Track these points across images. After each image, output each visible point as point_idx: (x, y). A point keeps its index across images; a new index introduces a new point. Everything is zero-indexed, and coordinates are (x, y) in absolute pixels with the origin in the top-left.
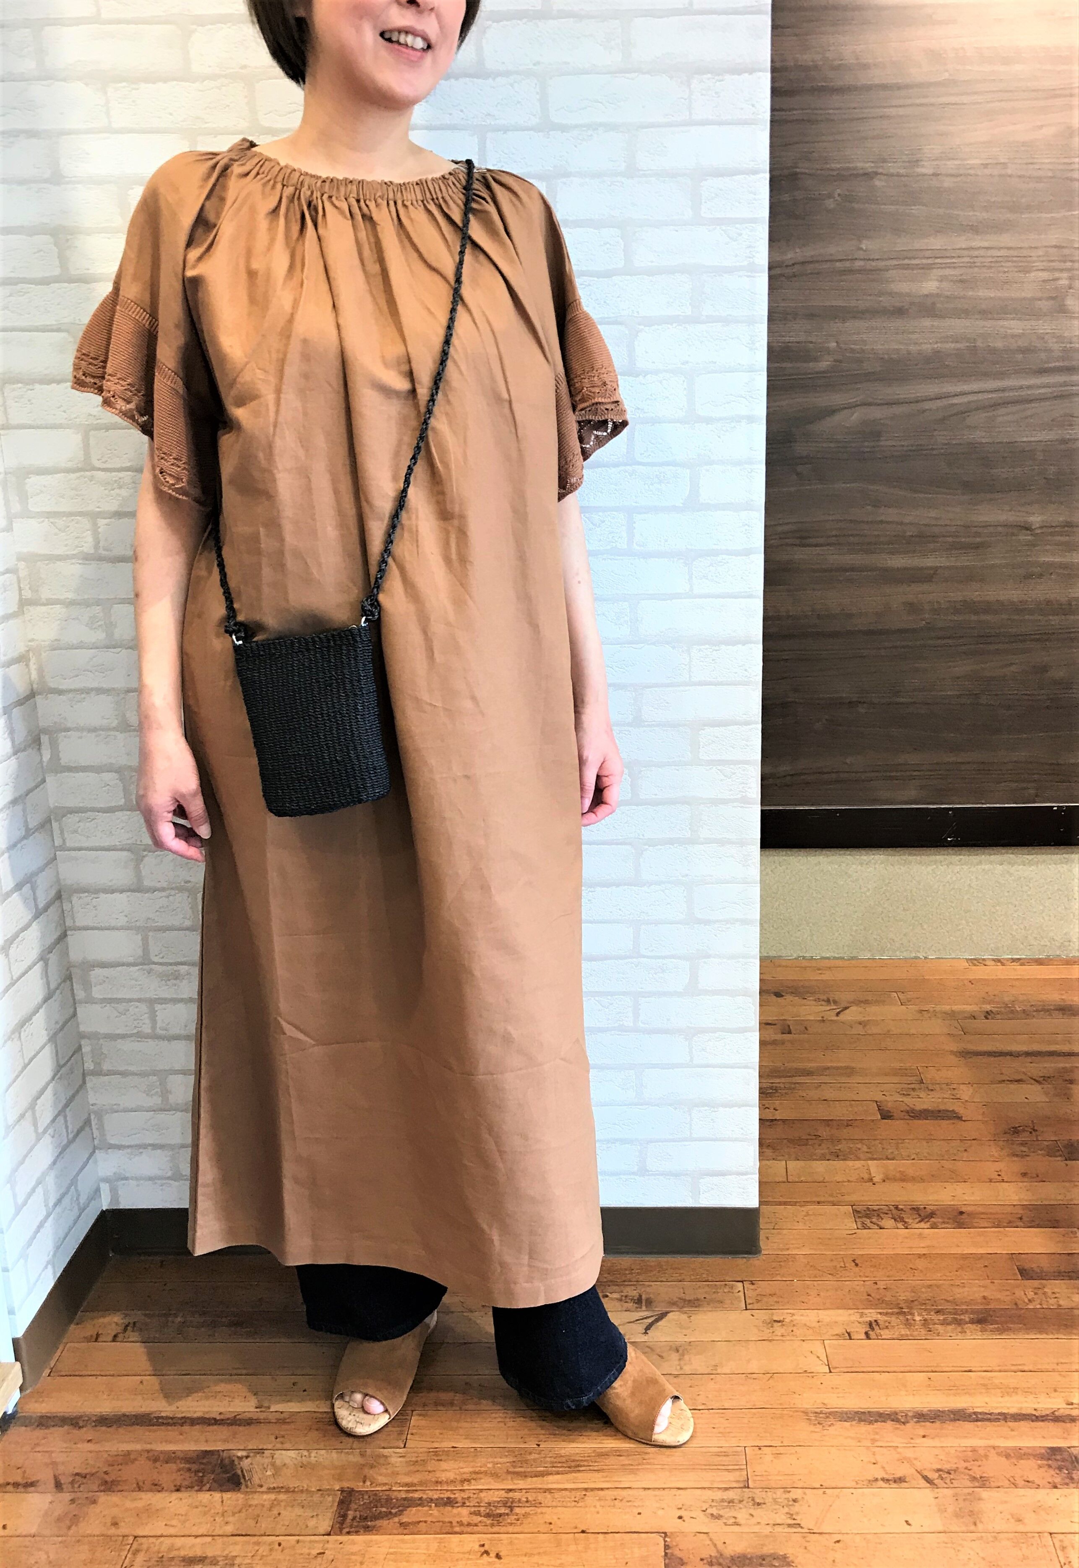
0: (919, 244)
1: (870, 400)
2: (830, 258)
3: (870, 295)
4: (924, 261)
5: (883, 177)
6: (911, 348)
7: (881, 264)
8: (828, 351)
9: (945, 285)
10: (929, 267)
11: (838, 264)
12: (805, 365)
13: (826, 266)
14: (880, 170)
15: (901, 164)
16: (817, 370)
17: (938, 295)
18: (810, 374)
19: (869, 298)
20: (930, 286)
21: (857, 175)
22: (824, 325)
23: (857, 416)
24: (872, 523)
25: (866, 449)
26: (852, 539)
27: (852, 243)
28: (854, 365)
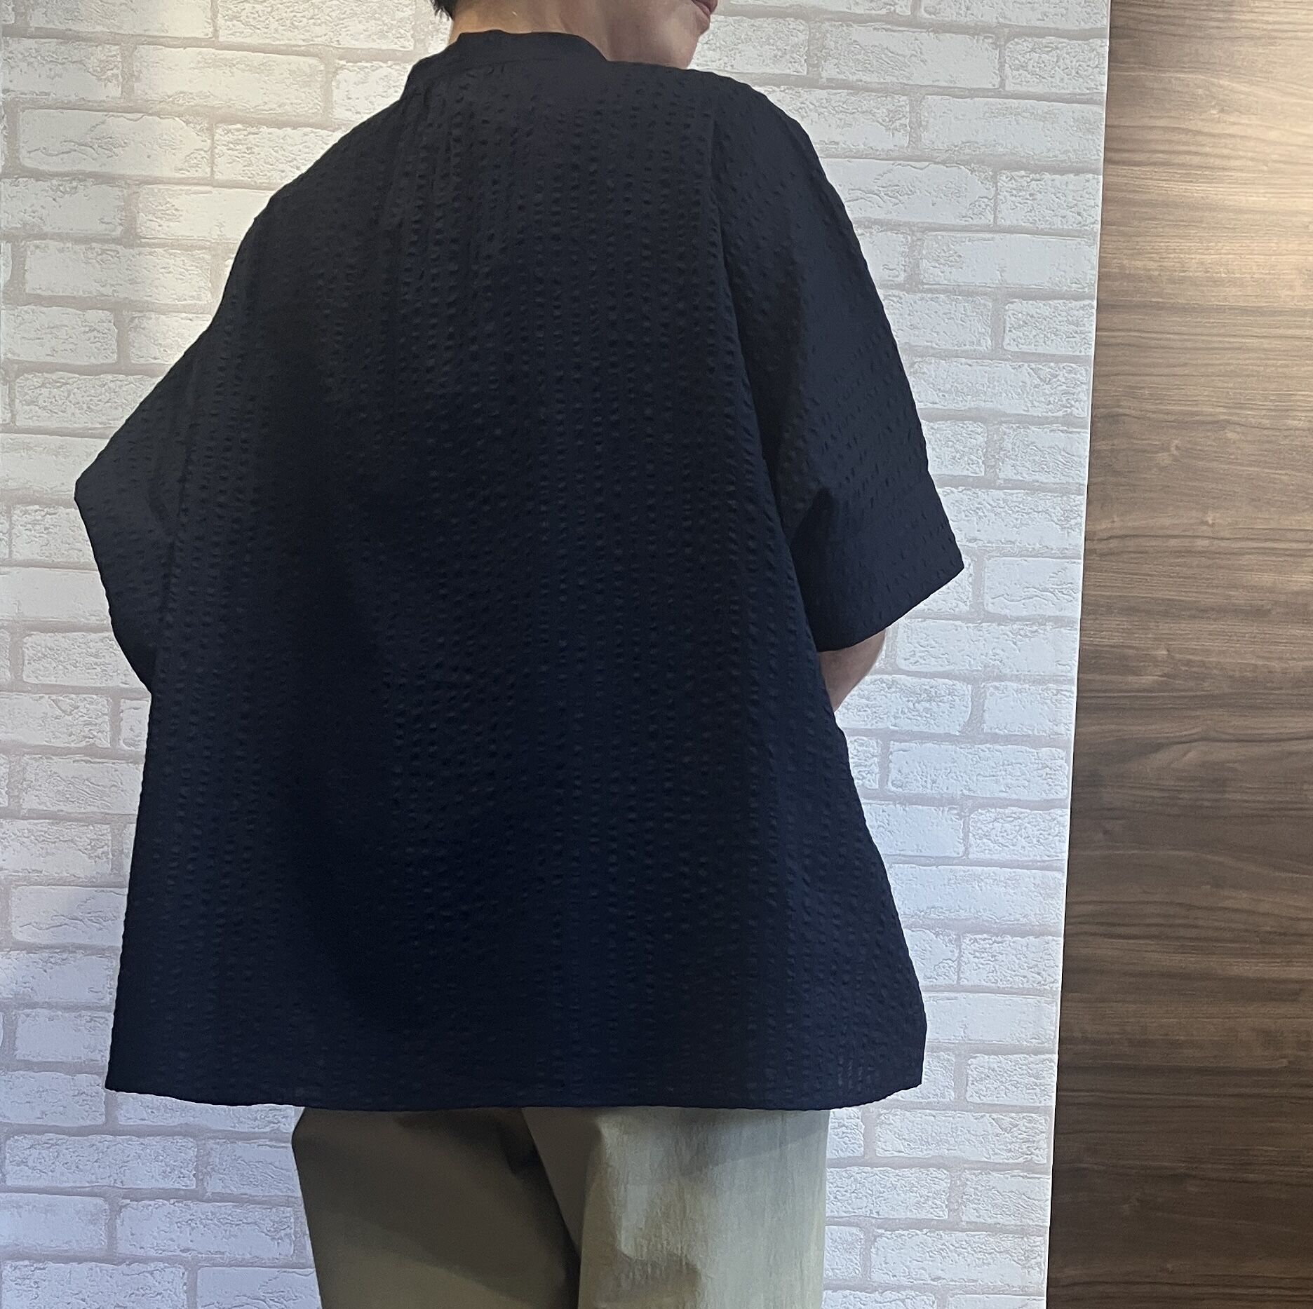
0: (1290, 522)
2: (1161, 533)
3: (1217, 587)
4: (1295, 546)
5: (1239, 429)
6: (1276, 665)
7: (1234, 545)
8: (1155, 661)
10: (1302, 554)
11: (1173, 542)
12: (1119, 678)
13: (1154, 543)
14: (1235, 418)
15: (1264, 412)
16: (1136, 686)
19: (1214, 591)
20: (1300, 580)
21: (1203, 423)
22: (1152, 625)
23: (1194, 755)
24: (1212, 909)
25: (1206, 804)
26: (1182, 932)
27: (1194, 513)
28: (1191, 684)
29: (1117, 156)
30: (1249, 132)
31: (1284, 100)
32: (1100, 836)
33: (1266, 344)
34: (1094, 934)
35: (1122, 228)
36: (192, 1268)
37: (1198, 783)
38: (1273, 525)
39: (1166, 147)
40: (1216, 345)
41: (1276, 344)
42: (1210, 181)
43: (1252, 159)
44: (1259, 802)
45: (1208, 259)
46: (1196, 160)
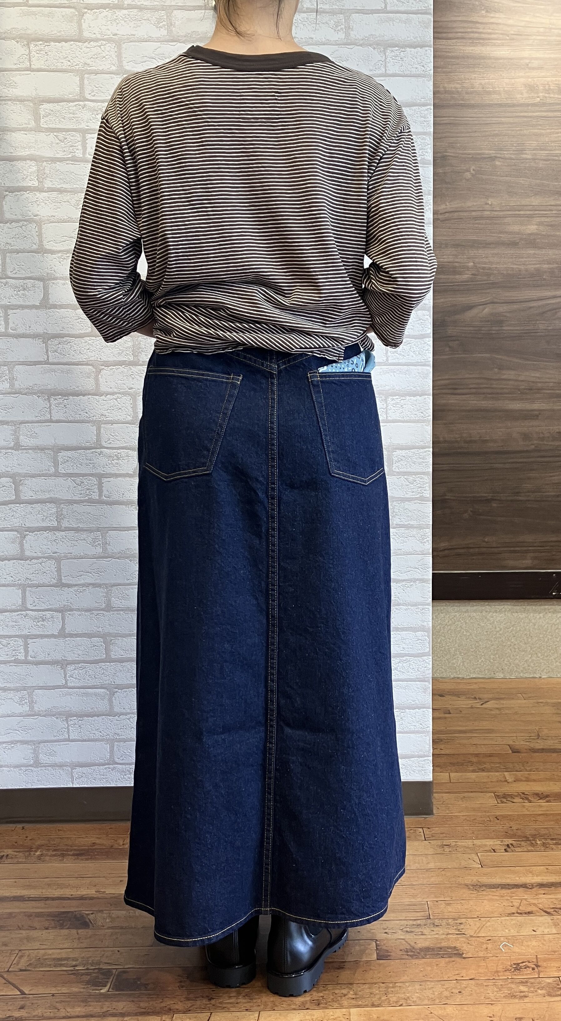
0: (526, 202)
1: (495, 300)
2: (468, 209)
3: (495, 233)
4: (528, 212)
5: (501, 160)
6: (522, 267)
7: (501, 213)
8: (468, 268)
9: (541, 228)
10: (532, 216)
11: (474, 214)
12: (453, 277)
13: (465, 214)
14: (498, 155)
15: (511, 152)
16: (461, 280)
17: (537, 234)
18: (456, 282)
19: (493, 235)
20: (533, 228)
21: (485, 158)
22: (466, 251)
23: (486, 310)
24: (498, 380)
25: (494, 332)
26: (485, 391)
27: (483, 200)
28: (485, 278)
29: (440, 35)
30: (500, 21)
31: (515, 5)
32: (448, 349)
33: (511, 120)
34: (446, 394)
35: (444, 70)
36: (58, 560)
37: (489, 323)
38: (519, 204)
39: (462, 30)
40: (489, 122)
41: (516, 120)
42: (483, 45)
43: (502, 34)
44: (517, 330)
45: (483, 82)
46: (476, 35)
